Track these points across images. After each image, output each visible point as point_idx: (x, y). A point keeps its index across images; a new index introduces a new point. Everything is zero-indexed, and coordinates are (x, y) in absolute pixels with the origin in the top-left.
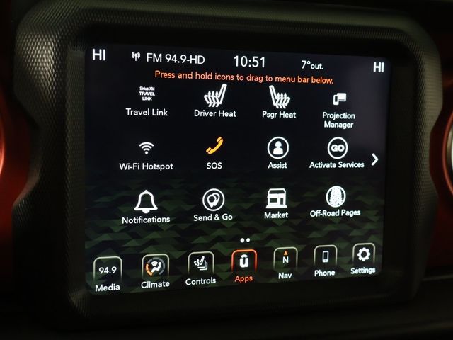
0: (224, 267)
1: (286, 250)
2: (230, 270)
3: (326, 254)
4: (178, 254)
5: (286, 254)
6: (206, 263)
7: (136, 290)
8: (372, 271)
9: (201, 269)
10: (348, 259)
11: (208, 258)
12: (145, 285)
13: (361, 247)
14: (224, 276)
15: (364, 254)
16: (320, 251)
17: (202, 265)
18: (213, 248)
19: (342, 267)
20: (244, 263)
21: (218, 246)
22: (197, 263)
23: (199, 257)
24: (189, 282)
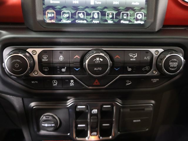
0: (89, 17)
1: (111, 13)
2: (91, 18)
3: (125, 15)
4: (73, 12)
5: (111, 14)
6: (83, 15)
7: (60, 22)
8: (142, 23)
9: (81, 17)
10: (133, 17)
11: (83, 13)
12: (63, 21)
13: (138, 13)
14: (89, 20)
15: (139, 16)
16: (123, 14)
17: (81, 16)
18: (85, 10)
19: (131, 20)
20: (96, 16)
21: (87, 10)
22: (80, 15)
23: (80, 13)
24: (77, 21)
